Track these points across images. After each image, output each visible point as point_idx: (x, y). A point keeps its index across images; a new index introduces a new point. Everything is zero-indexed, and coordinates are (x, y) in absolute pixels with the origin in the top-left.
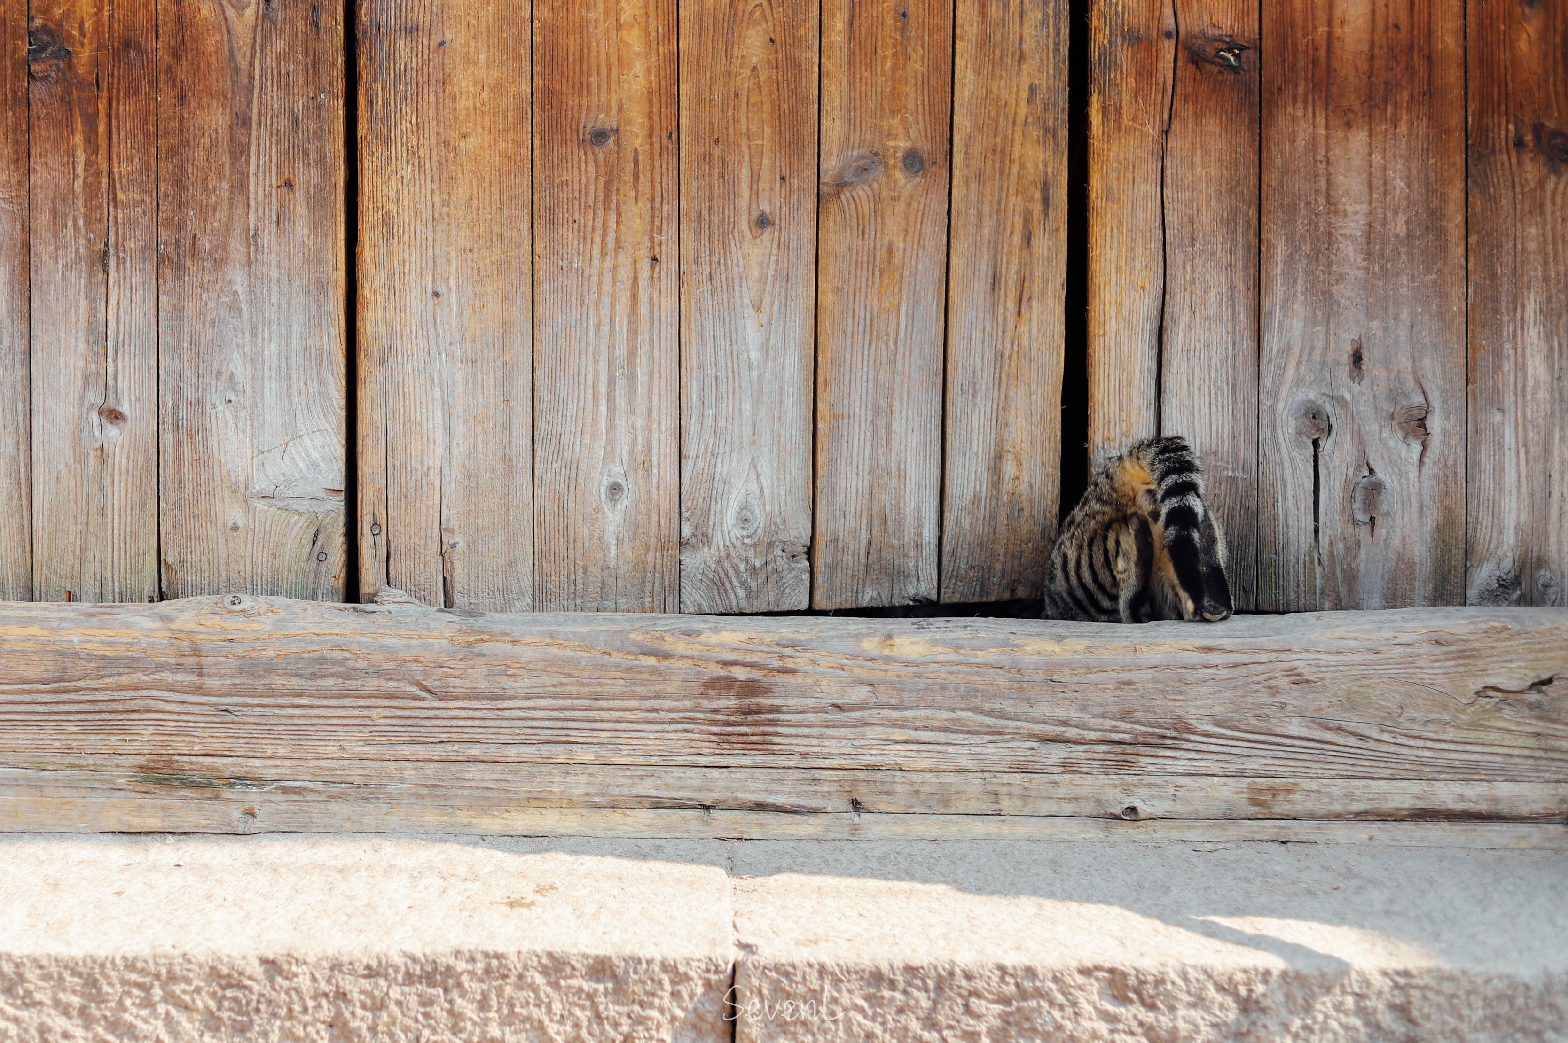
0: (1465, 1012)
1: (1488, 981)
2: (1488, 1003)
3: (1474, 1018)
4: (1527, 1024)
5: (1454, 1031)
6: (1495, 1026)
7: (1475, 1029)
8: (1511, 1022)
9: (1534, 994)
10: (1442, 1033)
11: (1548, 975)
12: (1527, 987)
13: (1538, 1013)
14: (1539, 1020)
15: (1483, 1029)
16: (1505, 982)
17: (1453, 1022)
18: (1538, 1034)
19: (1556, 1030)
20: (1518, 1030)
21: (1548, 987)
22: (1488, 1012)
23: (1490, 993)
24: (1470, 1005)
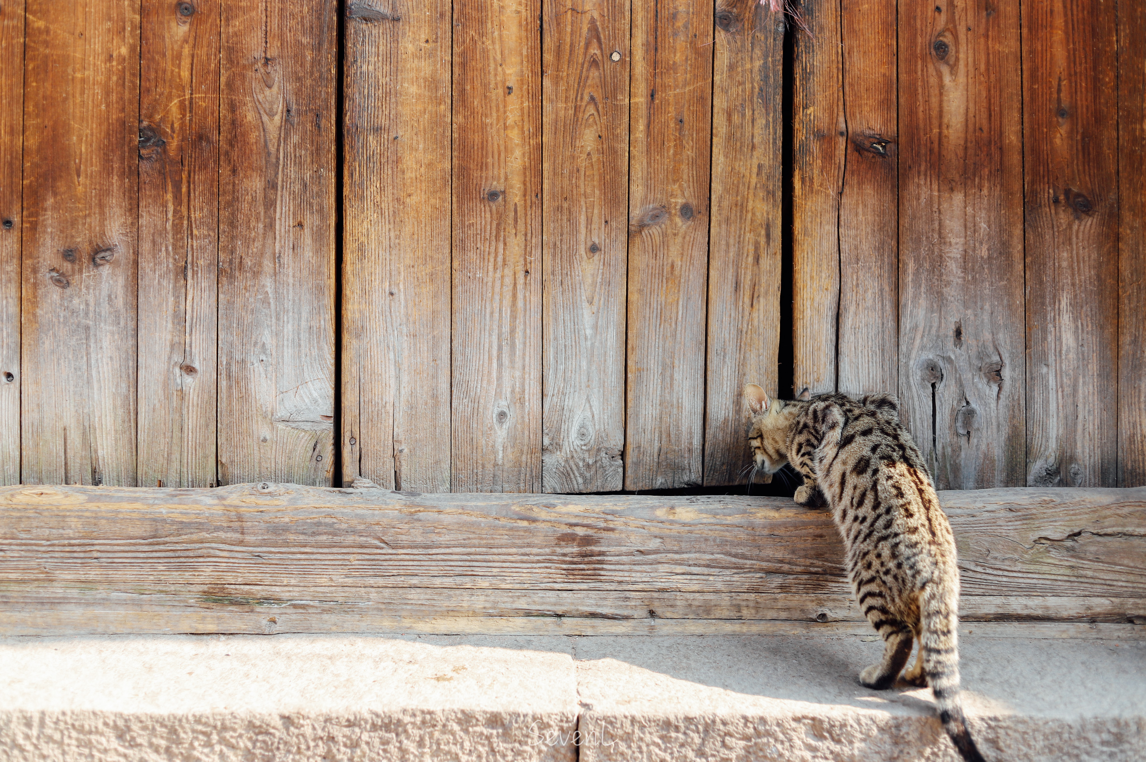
0: (1032, 743)
1: (1046, 723)
2: (1046, 737)
3: (1038, 747)
4: (1070, 751)
5: (1026, 755)
6: (1051, 751)
7: (1039, 754)
8: (1060, 749)
9: (1074, 731)
10: (1018, 756)
11: (1083, 719)
12: (1070, 727)
13: (1077, 744)
14: (1077, 748)
15: (1044, 753)
16: (1057, 724)
17: (1025, 749)
18: (1077, 756)
19: (1088, 753)
20: (1065, 754)
21: (1083, 727)
22: (1046, 743)
23: (1047, 731)
24: (1035, 739)
